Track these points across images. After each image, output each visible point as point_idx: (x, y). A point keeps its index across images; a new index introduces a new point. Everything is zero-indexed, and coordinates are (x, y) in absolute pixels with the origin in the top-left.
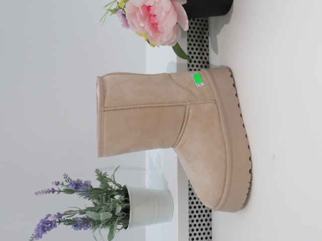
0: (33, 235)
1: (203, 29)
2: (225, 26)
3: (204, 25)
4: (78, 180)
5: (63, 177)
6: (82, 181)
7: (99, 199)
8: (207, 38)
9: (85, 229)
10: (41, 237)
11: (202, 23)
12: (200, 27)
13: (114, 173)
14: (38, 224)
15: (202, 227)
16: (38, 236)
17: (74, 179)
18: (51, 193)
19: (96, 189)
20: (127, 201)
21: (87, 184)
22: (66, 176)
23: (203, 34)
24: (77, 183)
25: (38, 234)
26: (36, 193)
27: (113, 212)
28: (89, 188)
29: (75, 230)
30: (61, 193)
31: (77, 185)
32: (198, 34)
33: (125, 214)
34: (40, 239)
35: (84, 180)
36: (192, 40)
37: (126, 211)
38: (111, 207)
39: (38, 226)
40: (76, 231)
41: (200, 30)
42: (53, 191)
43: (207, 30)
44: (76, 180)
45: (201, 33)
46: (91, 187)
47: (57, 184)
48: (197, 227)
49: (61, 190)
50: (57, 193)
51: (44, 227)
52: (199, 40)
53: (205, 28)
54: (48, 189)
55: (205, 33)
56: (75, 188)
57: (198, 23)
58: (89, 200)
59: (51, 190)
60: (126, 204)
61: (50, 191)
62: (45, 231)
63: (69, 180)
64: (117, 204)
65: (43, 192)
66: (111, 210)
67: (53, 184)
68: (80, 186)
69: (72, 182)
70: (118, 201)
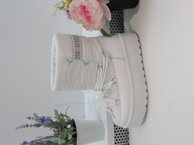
2: (135, 15)
4: (43, 116)
5: (33, 115)
6: (45, 117)
7: (57, 128)
13: (66, 111)
17: (40, 115)
18: (26, 127)
19: (54, 122)
20: (75, 130)
21: (49, 119)
22: (35, 114)
23: (119, 19)
24: (42, 119)
26: (16, 128)
27: (66, 139)
28: (50, 122)
30: (32, 126)
31: (42, 120)
33: (74, 138)
35: (46, 116)
37: (75, 136)
42: (27, 126)
44: (41, 117)
46: (52, 121)
49: (32, 125)
50: (30, 127)
54: (24, 125)
56: (41, 122)
57: (119, 12)
58: (50, 130)
59: (26, 125)
60: (75, 133)
63: (37, 117)
64: (69, 133)
65: (20, 127)
66: (65, 137)
67: (26, 118)
68: (44, 121)
69: (39, 118)
70: (69, 131)
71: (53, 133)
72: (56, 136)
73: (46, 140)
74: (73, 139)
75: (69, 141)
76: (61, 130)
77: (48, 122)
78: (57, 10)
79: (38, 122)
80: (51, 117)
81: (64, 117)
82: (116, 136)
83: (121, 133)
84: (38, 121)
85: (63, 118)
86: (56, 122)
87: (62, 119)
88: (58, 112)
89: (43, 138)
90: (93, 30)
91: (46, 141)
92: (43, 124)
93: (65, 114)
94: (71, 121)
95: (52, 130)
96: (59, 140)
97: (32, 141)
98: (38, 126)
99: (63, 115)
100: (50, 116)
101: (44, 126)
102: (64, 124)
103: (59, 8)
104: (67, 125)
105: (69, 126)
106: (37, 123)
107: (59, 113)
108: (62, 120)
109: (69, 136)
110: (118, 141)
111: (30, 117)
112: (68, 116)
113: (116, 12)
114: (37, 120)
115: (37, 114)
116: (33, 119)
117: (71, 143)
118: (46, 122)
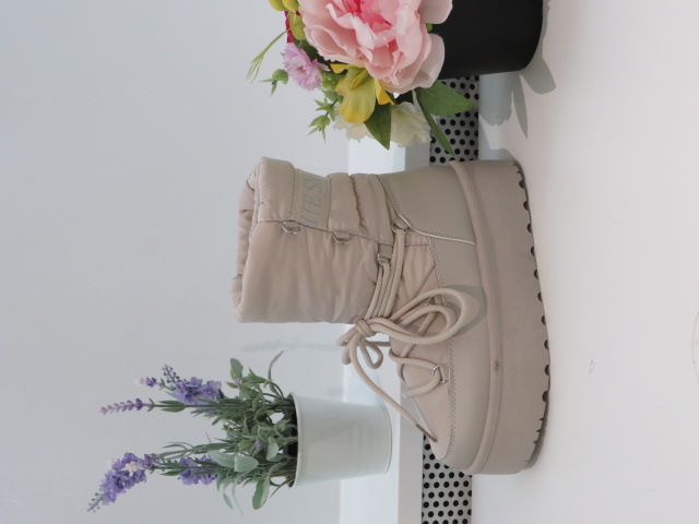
0: (97, 494)
4: (193, 379)
5: (163, 372)
6: (201, 381)
7: (238, 420)
9: (206, 483)
10: (113, 500)
13: (271, 366)
14: (106, 472)
15: (452, 488)
16: (108, 497)
17: (186, 375)
18: (135, 409)
19: (230, 401)
20: (294, 432)
21: (212, 389)
22: (168, 371)
24: (191, 386)
25: (108, 494)
27: (263, 453)
28: (215, 400)
29: (185, 483)
30: (155, 408)
31: (190, 389)
33: (289, 458)
34: (111, 503)
35: (205, 378)
37: (292, 450)
38: (257, 445)
39: (108, 477)
40: (187, 486)
42: (140, 405)
44: (189, 380)
46: (221, 395)
47: (152, 383)
49: (156, 403)
50: (148, 408)
51: (119, 479)
54: (129, 402)
56: (187, 396)
58: (214, 423)
59: (134, 402)
60: (291, 439)
61: (132, 406)
62: (122, 487)
63: (174, 378)
64: (270, 439)
65: (118, 407)
66: (258, 450)
67: (142, 381)
68: (197, 393)
69: (181, 384)
70: (273, 432)
71: (224, 435)
72: (231, 445)
73: (200, 456)
74: (283, 460)
75: (271, 464)
76: (250, 428)
77: (210, 398)
79: (175, 396)
80: (219, 383)
81: (262, 385)
84: (177, 392)
85: (258, 388)
86: (236, 402)
87: (254, 391)
88: (241, 368)
89: (189, 448)
91: (197, 461)
92: (193, 403)
93: (266, 378)
94: (285, 400)
95: (221, 423)
96: (236, 460)
97: (153, 455)
98: (174, 407)
99: (257, 380)
100: (215, 380)
101: (194, 409)
102: (258, 408)
104: (268, 413)
105: (277, 417)
106: (175, 399)
107: (245, 374)
108: (254, 395)
109: (270, 448)
110: (437, 479)
111: (154, 380)
112: (274, 382)
114: (173, 389)
115: (174, 371)
116: (163, 384)
117: (276, 474)
118: (203, 399)
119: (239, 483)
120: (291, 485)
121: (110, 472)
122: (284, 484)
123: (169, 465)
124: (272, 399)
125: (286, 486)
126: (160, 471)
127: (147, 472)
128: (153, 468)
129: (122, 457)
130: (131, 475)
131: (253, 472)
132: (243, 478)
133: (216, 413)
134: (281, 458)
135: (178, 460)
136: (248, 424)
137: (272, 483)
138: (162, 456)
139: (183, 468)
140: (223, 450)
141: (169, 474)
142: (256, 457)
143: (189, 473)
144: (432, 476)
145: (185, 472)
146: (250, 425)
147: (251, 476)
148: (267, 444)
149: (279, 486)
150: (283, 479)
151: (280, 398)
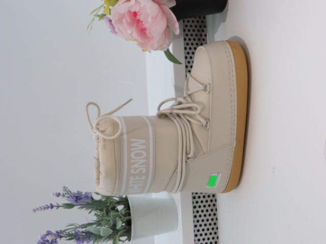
1: (200, 26)
3: (202, 22)
4: (78, 192)
5: (63, 189)
6: (82, 192)
7: (101, 210)
8: (206, 35)
11: (200, 20)
12: (198, 25)
17: (74, 190)
18: (50, 208)
19: (97, 201)
20: (129, 214)
21: (87, 196)
22: (65, 189)
23: (201, 32)
24: (77, 195)
27: (115, 225)
28: (90, 201)
30: (60, 207)
31: (77, 197)
32: (196, 32)
33: (127, 227)
35: (84, 191)
36: (190, 39)
37: (129, 223)
38: (111, 222)
41: (198, 28)
42: (52, 207)
43: (205, 27)
44: (76, 192)
45: (198, 31)
46: (92, 199)
48: (204, 236)
49: (60, 205)
50: (56, 208)
52: (197, 38)
53: (203, 25)
54: (47, 205)
55: (203, 31)
56: (76, 201)
57: (195, 20)
58: (90, 213)
59: (49, 206)
60: (128, 218)
63: (69, 192)
64: (117, 219)
65: (41, 208)
66: (112, 224)
67: (54, 195)
68: (80, 199)
69: (72, 194)
70: (119, 215)
71: (95, 218)
72: (98, 223)
73: (84, 230)
74: (125, 228)
76: (107, 214)
77: (87, 201)
78: (94, 19)
79: (69, 201)
80: (91, 193)
82: (196, 223)
83: (205, 219)
84: (70, 199)
86: (100, 201)
89: (78, 226)
90: (152, 51)
91: (83, 232)
92: (79, 204)
94: (124, 199)
95: (93, 212)
96: (101, 229)
97: (61, 231)
98: (69, 206)
100: (89, 191)
101: (79, 207)
102: (111, 204)
103: (99, 16)
104: (116, 205)
105: (120, 208)
108: (108, 197)
109: (117, 223)
110: (201, 232)
113: (190, 20)
114: (68, 197)
115: (68, 188)
116: (64, 195)
117: (122, 235)
118: (83, 201)
119: (104, 241)
120: (130, 240)
121: (40, 241)
122: (126, 240)
123: (69, 235)
124: (117, 199)
125: (127, 241)
126: (65, 238)
127: (58, 240)
128: (61, 237)
129: (45, 233)
130: (50, 241)
131: (110, 235)
132: (105, 239)
133: (90, 208)
134: (123, 227)
135: (73, 232)
136: (106, 212)
137: (120, 240)
138: (64, 231)
139: (76, 236)
140: (95, 226)
141: (69, 239)
142: (111, 228)
143: (79, 238)
144: (198, 231)
145: (77, 238)
146: (107, 212)
147: (110, 237)
148: (116, 221)
149: (124, 241)
150: (125, 238)
151: (121, 198)
